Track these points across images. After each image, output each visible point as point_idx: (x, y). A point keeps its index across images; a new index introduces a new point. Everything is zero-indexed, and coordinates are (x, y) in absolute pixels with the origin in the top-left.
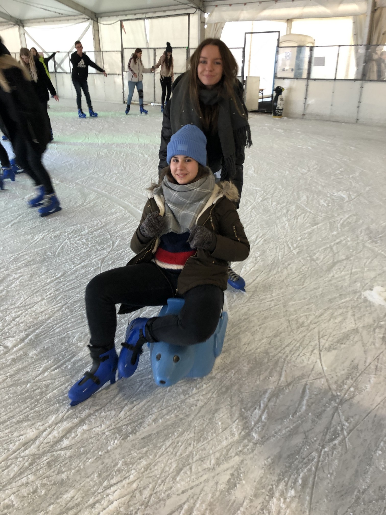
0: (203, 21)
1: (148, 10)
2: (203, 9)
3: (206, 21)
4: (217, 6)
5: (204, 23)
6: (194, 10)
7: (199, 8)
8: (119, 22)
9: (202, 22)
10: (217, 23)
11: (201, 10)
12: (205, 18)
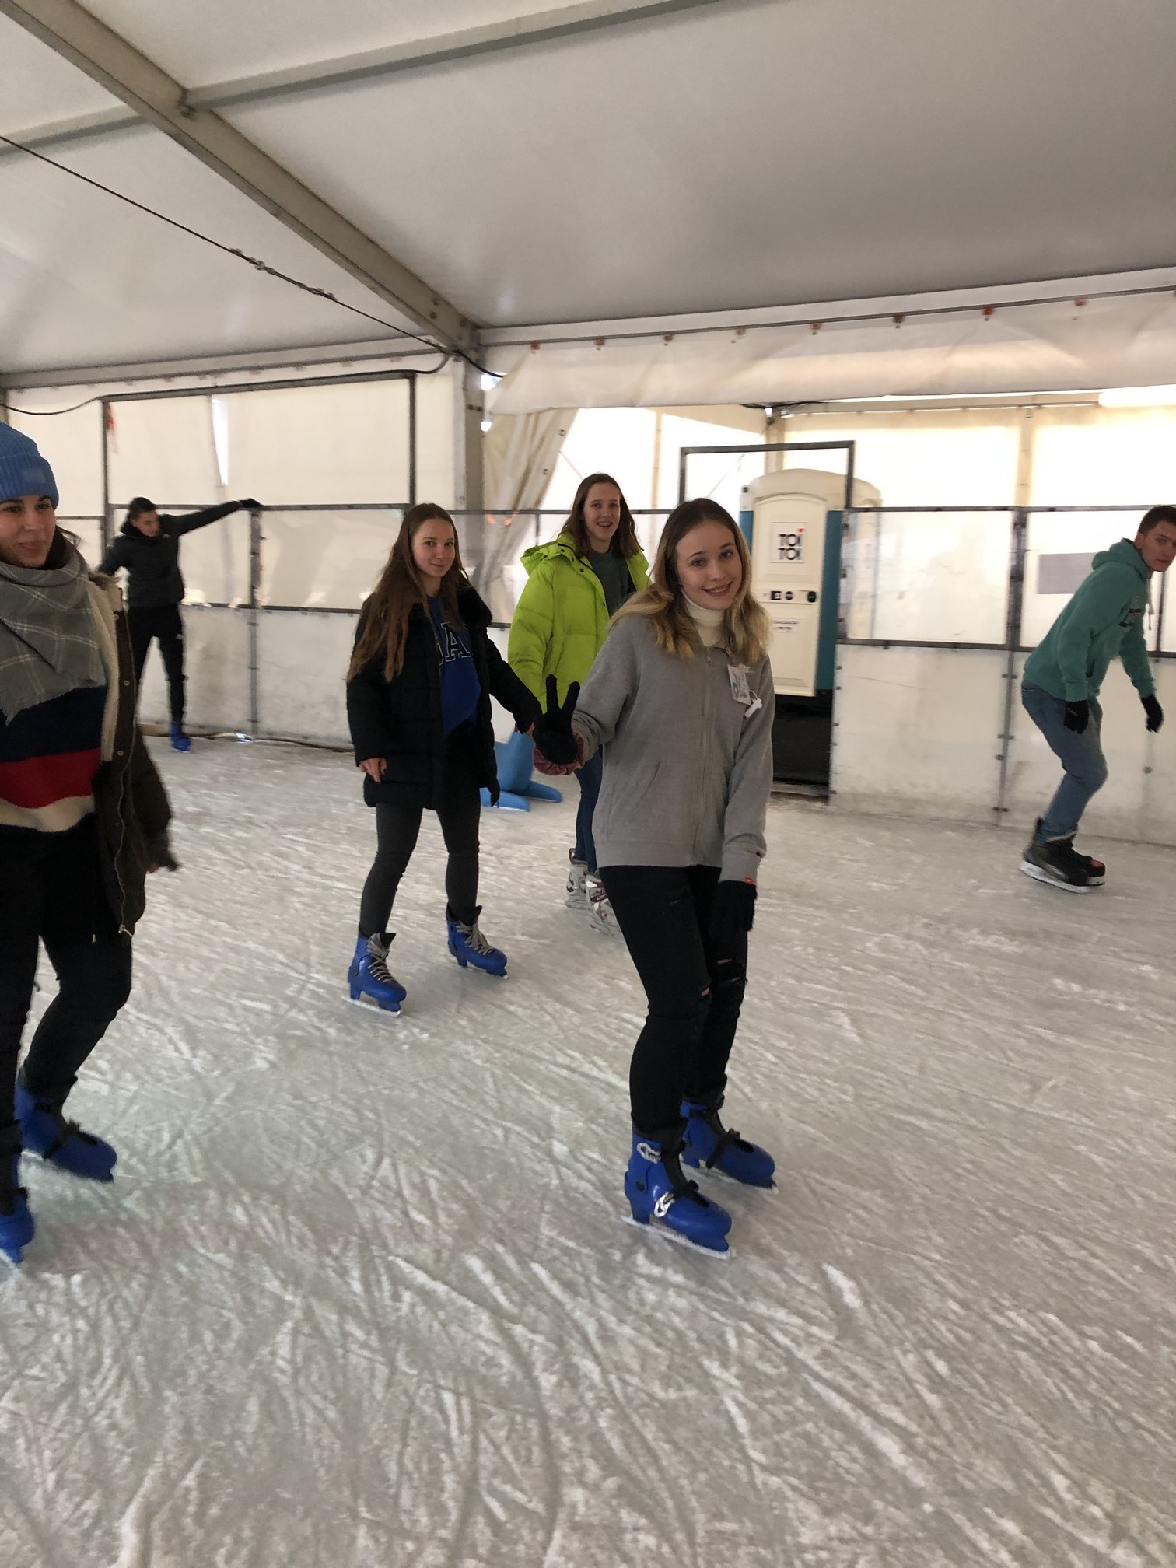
0: (476, 404)
1: (226, 362)
2: (473, 356)
3: (489, 405)
4: (535, 345)
5: (480, 409)
6: (438, 358)
7: (458, 353)
8: (97, 406)
9: (470, 407)
10: (539, 413)
11: (469, 361)
12: (482, 394)
